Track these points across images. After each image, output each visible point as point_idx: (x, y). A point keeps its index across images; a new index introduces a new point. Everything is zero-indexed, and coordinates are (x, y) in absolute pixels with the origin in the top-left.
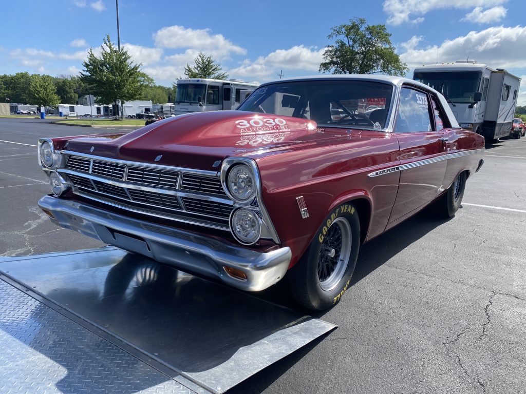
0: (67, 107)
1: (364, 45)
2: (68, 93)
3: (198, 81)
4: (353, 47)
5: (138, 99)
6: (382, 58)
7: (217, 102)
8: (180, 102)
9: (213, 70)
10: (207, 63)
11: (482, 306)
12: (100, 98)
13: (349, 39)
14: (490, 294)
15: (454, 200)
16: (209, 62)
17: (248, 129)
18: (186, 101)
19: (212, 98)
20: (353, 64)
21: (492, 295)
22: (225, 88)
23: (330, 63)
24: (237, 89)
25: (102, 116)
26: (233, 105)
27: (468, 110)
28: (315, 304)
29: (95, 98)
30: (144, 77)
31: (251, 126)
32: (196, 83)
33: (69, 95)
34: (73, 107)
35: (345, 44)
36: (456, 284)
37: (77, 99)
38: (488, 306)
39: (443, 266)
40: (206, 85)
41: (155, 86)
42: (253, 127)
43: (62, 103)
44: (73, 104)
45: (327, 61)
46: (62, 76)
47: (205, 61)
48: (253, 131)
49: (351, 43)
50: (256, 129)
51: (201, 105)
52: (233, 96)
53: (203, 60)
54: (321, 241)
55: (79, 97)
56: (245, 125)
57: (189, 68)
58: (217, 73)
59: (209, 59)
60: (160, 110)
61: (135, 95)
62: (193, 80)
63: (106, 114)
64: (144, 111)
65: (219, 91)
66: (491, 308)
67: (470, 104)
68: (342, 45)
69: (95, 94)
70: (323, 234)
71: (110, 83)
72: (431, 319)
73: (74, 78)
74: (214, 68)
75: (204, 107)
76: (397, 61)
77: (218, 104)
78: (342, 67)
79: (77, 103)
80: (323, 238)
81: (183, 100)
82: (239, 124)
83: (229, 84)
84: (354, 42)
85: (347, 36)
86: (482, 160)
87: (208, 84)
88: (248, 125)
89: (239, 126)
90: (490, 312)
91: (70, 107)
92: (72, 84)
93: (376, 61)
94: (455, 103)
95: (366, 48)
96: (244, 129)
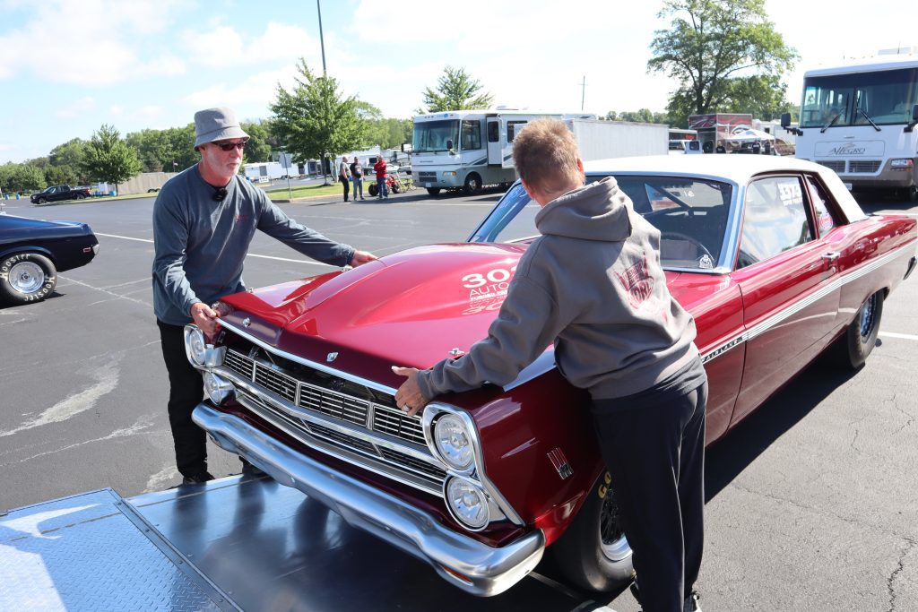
0: (256, 168)
1: (720, 23)
2: (256, 145)
3: (446, 115)
4: (702, 28)
5: (356, 149)
6: (753, 43)
7: (478, 145)
8: (419, 152)
9: (470, 90)
10: (459, 80)
11: (884, 572)
12: (299, 155)
13: (694, 15)
14: (903, 544)
15: (861, 338)
16: (461, 78)
17: (483, 288)
18: (428, 149)
19: (470, 140)
20: (703, 57)
21: (905, 547)
22: (490, 123)
23: (663, 59)
24: (509, 122)
25: (307, 176)
26: (504, 148)
27: (903, 135)
28: (598, 584)
29: (292, 155)
30: (367, 109)
31: (489, 283)
32: (443, 119)
33: (258, 149)
34: (265, 167)
35: (686, 25)
36: (846, 523)
37: (269, 153)
38: (896, 573)
39: (829, 484)
40: (458, 121)
41: (384, 120)
42: (493, 283)
43: (250, 162)
44: (265, 161)
45: (658, 56)
46: (248, 120)
47: (455, 78)
48: (492, 290)
49: (698, 22)
50: (497, 287)
51: (452, 154)
52: (503, 134)
53: (451, 76)
54: (602, 496)
55: (273, 150)
56: (478, 282)
57: (430, 92)
58: (476, 95)
59: (461, 74)
60: (393, 159)
61: (352, 145)
62: (438, 116)
63: (313, 172)
64: (368, 163)
65: (479, 127)
66: (900, 578)
67: (906, 126)
68: (683, 26)
69: (291, 150)
70: (605, 484)
71: (311, 131)
72: (792, 603)
73: (264, 121)
74: (470, 87)
75: (458, 156)
76: (778, 45)
77: (480, 148)
78: (684, 63)
79: (271, 160)
80: (605, 490)
81: (424, 148)
82: (468, 282)
83: (495, 115)
84: (703, 19)
85: (690, 10)
86: (913, 259)
87: (461, 118)
88: (483, 282)
89: (467, 286)
90: (896, 587)
91: (260, 167)
92: (262, 131)
93: (744, 48)
94: (879, 125)
95: (724, 29)
96: (476, 289)
